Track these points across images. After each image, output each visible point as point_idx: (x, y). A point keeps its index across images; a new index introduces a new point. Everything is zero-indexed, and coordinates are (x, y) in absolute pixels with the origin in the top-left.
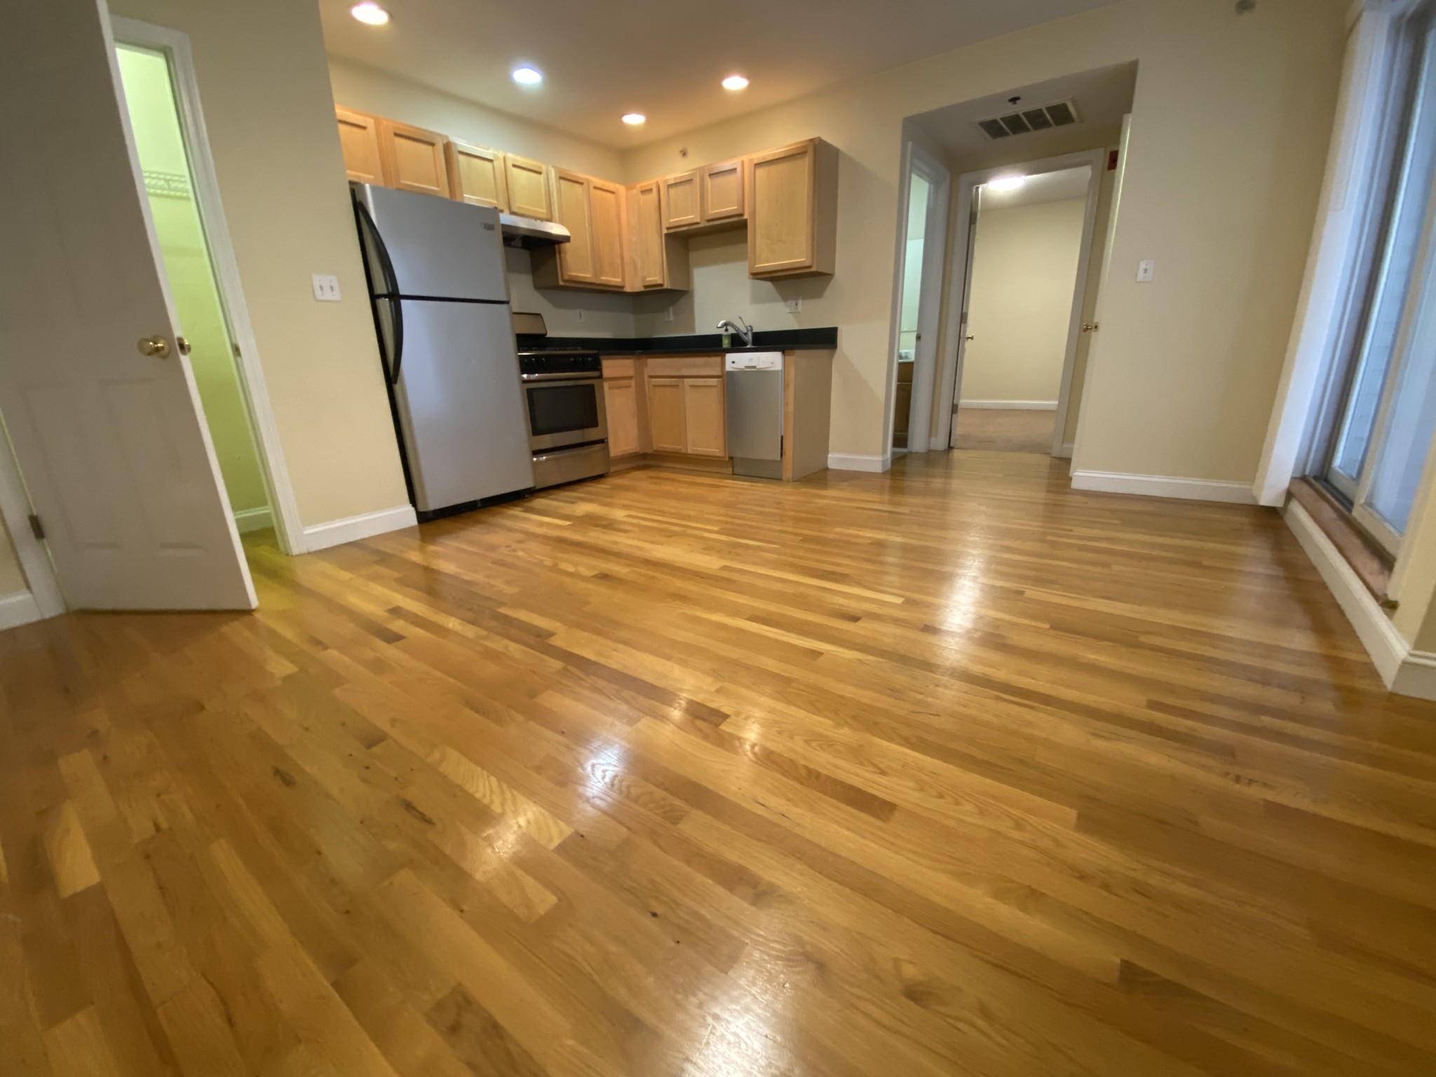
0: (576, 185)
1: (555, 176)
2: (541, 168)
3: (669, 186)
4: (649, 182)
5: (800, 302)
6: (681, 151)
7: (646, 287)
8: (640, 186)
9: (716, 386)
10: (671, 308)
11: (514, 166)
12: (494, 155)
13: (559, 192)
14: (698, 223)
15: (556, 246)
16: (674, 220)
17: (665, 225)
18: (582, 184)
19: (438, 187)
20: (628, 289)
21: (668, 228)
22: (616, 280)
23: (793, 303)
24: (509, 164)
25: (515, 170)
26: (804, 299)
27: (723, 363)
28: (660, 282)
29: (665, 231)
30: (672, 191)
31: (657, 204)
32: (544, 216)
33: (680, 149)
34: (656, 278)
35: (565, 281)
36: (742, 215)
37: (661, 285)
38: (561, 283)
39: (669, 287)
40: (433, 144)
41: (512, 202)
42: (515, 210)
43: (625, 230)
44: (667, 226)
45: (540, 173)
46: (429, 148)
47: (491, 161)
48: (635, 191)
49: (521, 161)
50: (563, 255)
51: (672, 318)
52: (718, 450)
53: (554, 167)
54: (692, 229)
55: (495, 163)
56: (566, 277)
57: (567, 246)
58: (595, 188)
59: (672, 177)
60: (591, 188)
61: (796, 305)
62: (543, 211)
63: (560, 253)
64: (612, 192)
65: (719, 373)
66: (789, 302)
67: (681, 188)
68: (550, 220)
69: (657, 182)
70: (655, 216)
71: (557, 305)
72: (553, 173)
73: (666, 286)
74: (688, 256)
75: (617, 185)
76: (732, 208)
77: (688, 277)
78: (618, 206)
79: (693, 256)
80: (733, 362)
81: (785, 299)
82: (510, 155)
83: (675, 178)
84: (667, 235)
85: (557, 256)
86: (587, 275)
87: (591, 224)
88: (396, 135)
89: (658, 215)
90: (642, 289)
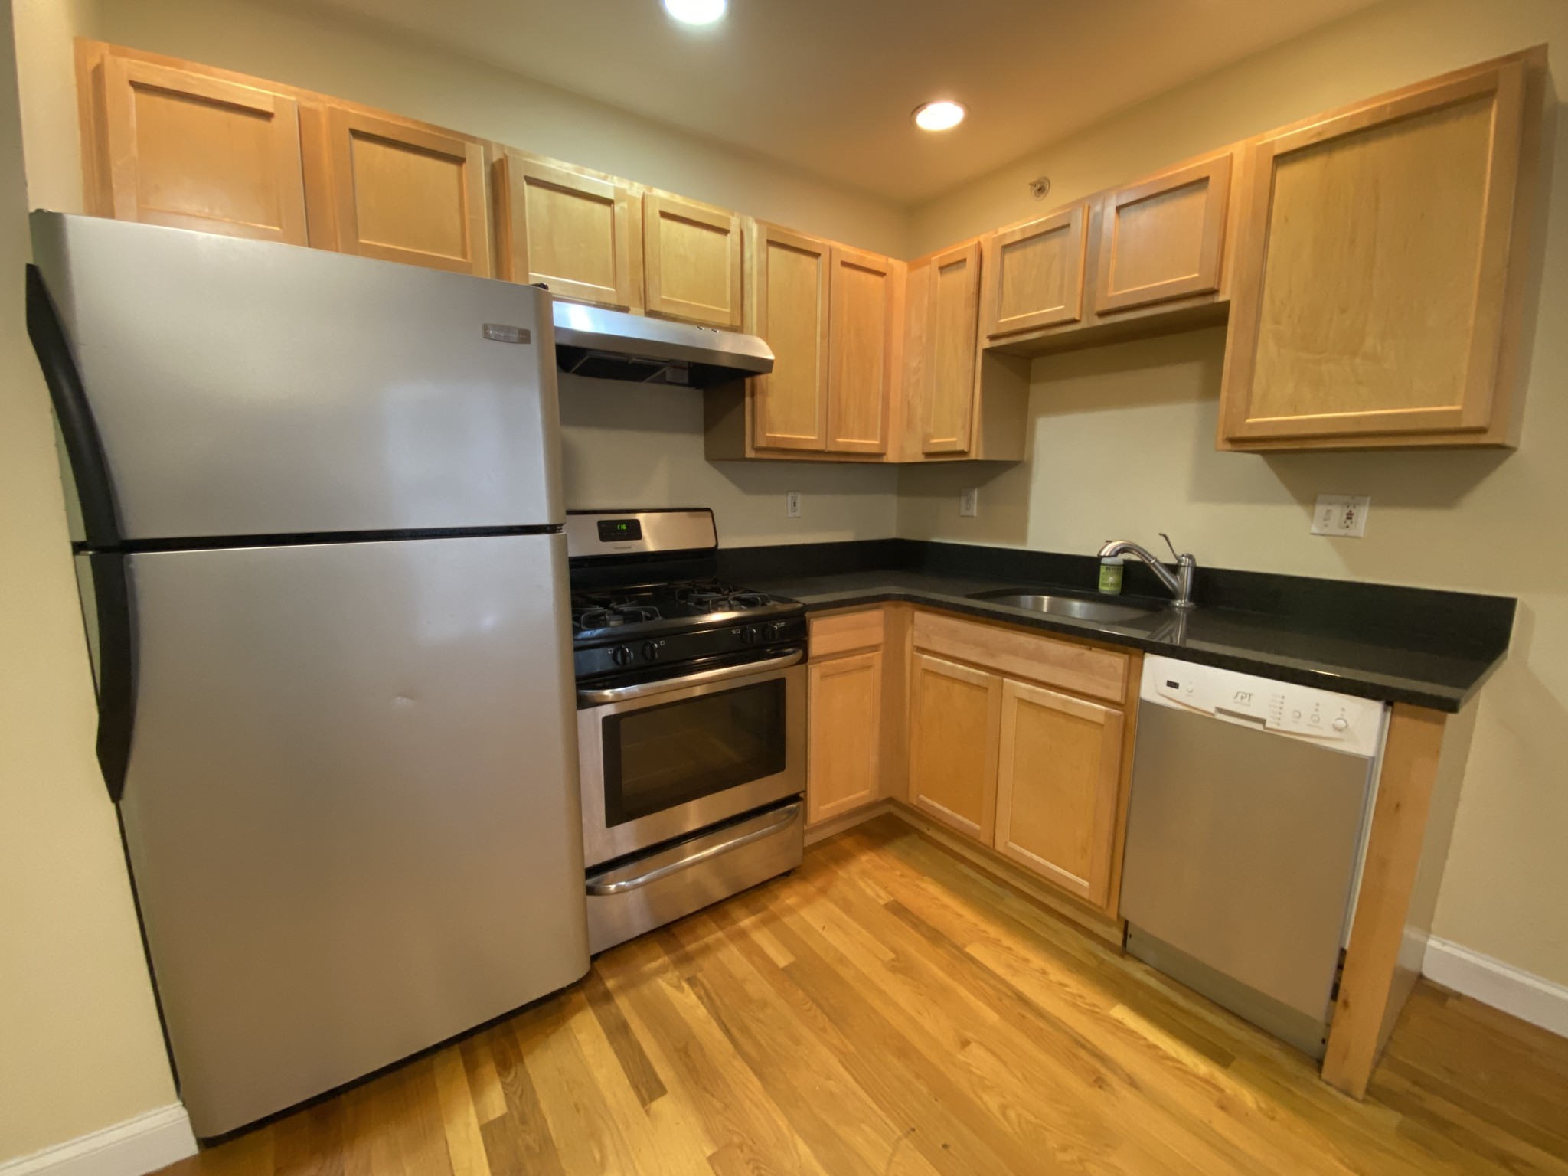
0: (804, 258)
1: (759, 238)
2: (728, 221)
3: (1007, 248)
4: (963, 248)
5: (1363, 514)
6: (1034, 185)
7: (928, 455)
8: (936, 259)
9: (1102, 725)
10: (976, 494)
11: (664, 215)
12: (617, 190)
13: (765, 271)
14: (1074, 321)
15: (748, 381)
16: (1010, 320)
17: (987, 329)
18: (816, 255)
19: (464, 255)
20: (891, 457)
21: (992, 338)
22: (868, 443)
23: (1338, 513)
24: (653, 211)
25: (665, 223)
26: (1374, 504)
27: (1133, 675)
28: (961, 446)
29: (985, 344)
30: (1013, 258)
31: (973, 288)
32: (727, 322)
33: (1033, 179)
34: (954, 439)
35: (758, 450)
36: (1213, 292)
37: (962, 453)
38: (750, 453)
39: (981, 457)
40: (459, 161)
41: (651, 291)
42: (655, 306)
43: (898, 346)
44: (992, 332)
45: (725, 232)
46: (452, 168)
47: (608, 202)
48: (930, 270)
49: (680, 202)
50: (759, 398)
51: (975, 510)
52: (1086, 884)
53: (757, 221)
54: (1050, 337)
55: (617, 208)
56: (761, 443)
57: (772, 378)
58: (845, 264)
59: (1015, 227)
60: (836, 264)
61: (1350, 516)
62: (724, 312)
63: (753, 395)
64: (882, 274)
65: (1116, 695)
66: (1320, 509)
67: (1033, 251)
68: (737, 329)
69: (979, 243)
70: (964, 315)
71: (747, 488)
72: (754, 231)
73: (973, 456)
74: (1028, 394)
75: (891, 261)
76: (1185, 276)
77: (1023, 435)
78: (889, 298)
79: (1038, 392)
80: (1173, 685)
81: (1308, 499)
82: (660, 193)
83: (1024, 230)
84: (986, 351)
85: (748, 400)
86: (809, 437)
87: (827, 335)
88: (356, 134)
89: (972, 312)
90: (921, 459)
